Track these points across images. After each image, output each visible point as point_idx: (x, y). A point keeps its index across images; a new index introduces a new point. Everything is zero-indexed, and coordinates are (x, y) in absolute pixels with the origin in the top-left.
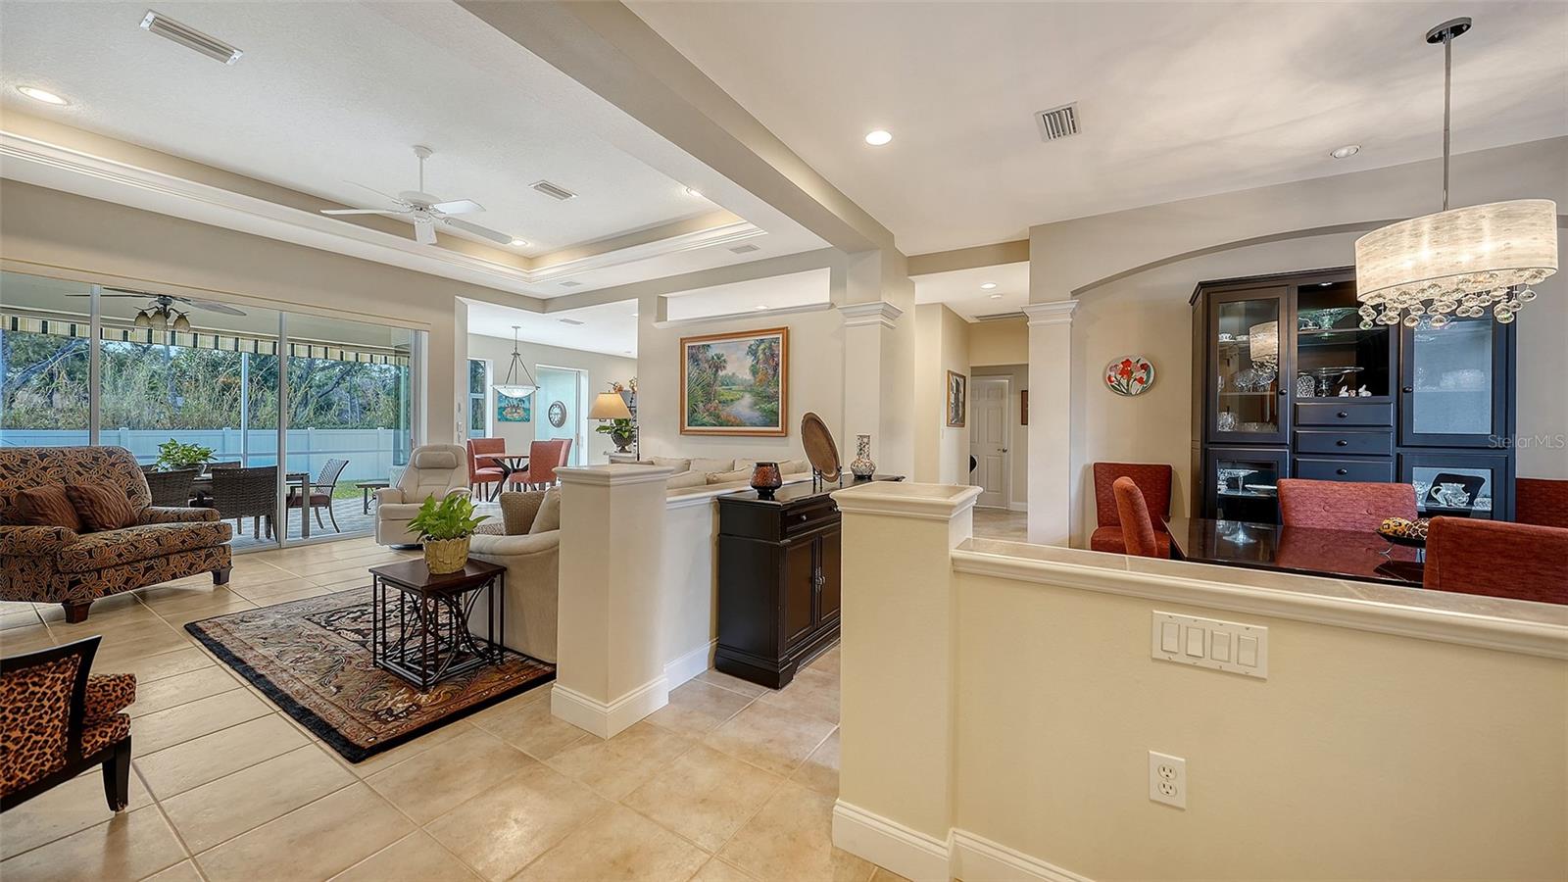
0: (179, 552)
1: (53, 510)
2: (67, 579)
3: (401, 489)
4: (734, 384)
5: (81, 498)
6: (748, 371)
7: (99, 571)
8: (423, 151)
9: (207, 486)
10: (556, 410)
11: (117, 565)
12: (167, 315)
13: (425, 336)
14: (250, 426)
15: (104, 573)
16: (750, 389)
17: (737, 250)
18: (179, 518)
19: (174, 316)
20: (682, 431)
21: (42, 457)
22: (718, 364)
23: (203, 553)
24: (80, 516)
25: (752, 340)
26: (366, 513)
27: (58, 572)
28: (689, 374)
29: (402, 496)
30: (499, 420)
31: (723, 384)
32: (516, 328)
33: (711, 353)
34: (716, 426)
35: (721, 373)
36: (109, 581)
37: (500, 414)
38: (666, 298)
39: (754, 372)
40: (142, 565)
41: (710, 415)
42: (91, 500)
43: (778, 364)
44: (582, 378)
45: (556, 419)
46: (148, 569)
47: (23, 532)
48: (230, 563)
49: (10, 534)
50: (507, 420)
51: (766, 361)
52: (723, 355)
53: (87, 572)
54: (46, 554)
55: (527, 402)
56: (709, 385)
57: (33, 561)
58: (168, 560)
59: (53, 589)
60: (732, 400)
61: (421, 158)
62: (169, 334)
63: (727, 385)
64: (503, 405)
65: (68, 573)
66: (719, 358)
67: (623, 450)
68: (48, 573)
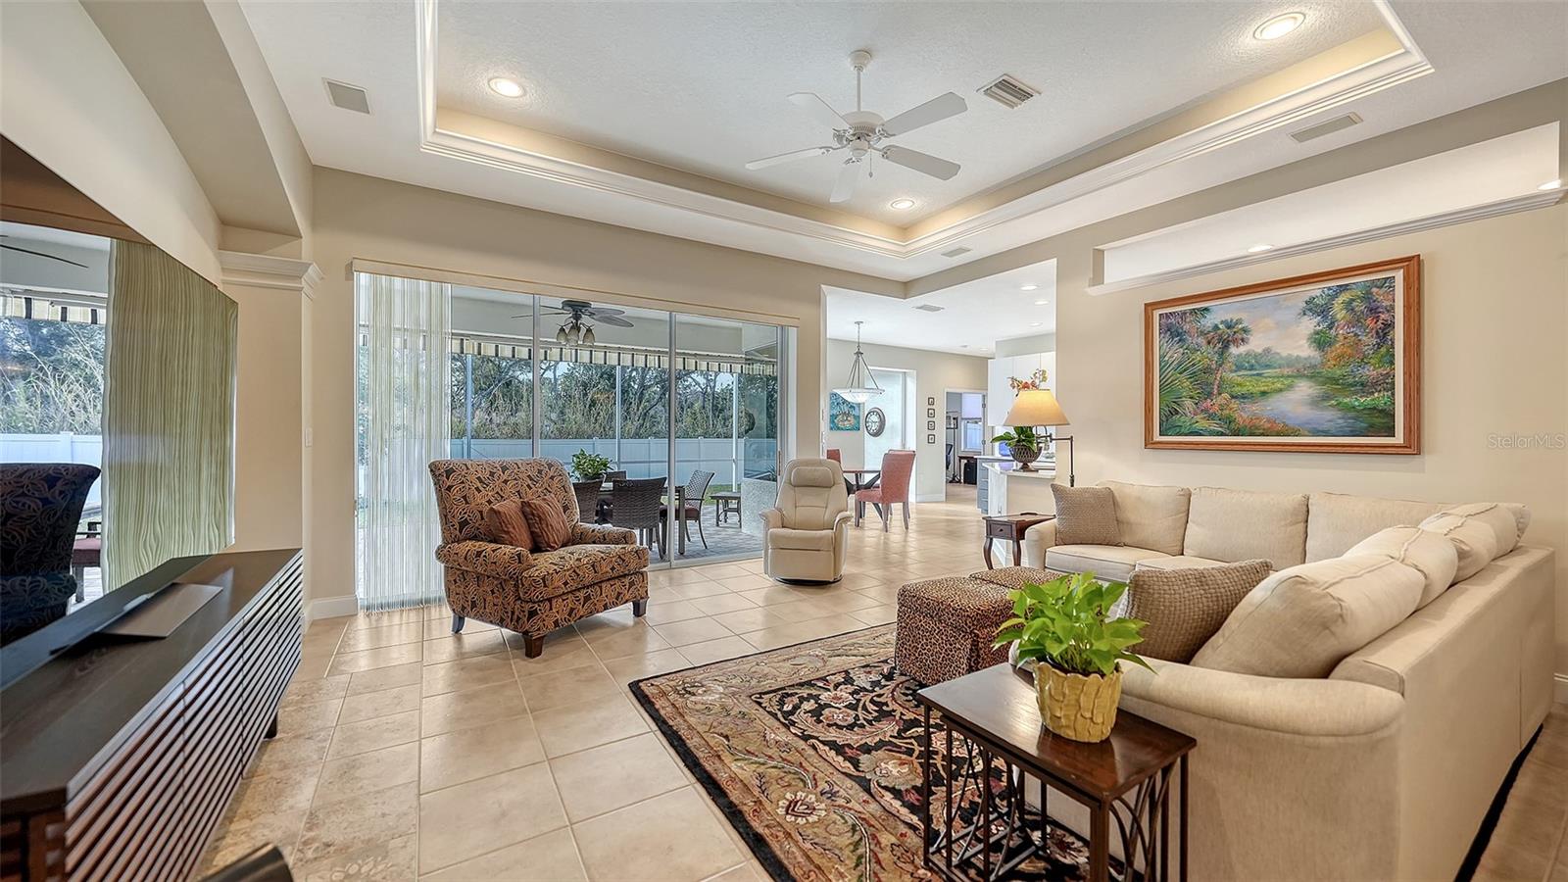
0: (609, 580)
1: (514, 528)
2: (527, 607)
3: (780, 510)
4: (1268, 366)
5: (533, 515)
6: (1304, 343)
7: (550, 600)
8: (862, 55)
9: (608, 497)
10: (875, 418)
11: (564, 594)
12: (579, 329)
13: (793, 333)
14: (623, 437)
15: (554, 602)
16: (1311, 373)
17: (1302, 136)
18: (605, 539)
19: (583, 330)
20: (1149, 443)
21: (504, 469)
22: (1227, 337)
23: (627, 581)
24: (532, 533)
25: (1315, 290)
26: (718, 525)
27: (520, 598)
28: (1162, 357)
29: (782, 519)
30: (831, 429)
31: (1239, 368)
32: (858, 323)
33: (1209, 322)
34: (1222, 434)
35: (1233, 350)
36: (558, 612)
37: (832, 422)
38: (1103, 251)
39: (1321, 341)
40: (581, 594)
41: (1211, 417)
42: (539, 517)
43: (1389, 326)
44: (908, 380)
45: (874, 427)
46: (587, 598)
47: (493, 551)
48: (646, 592)
49: (484, 554)
50: (838, 428)
51: (1356, 320)
52: (1239, 321)
53: (541, 601)
54: (511, 578)
55: (857, 408)
56: (1207, 370)
57: (501, 583)
58: (601, 587)
59: (515, 617)
60: (1264, 393)
61: (860, 69)
62: (574, 351)
63: (1252, 368)
64: (835, 412)
65: (528, 602)
66: (1229, 327)
67: (1025, 468)
68: (512, 599)
